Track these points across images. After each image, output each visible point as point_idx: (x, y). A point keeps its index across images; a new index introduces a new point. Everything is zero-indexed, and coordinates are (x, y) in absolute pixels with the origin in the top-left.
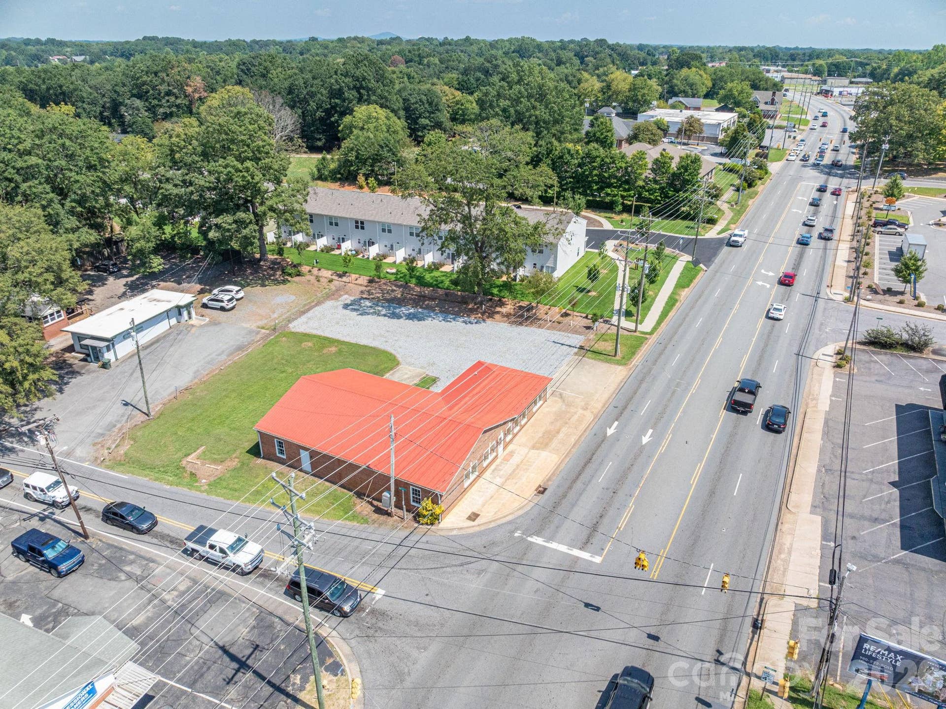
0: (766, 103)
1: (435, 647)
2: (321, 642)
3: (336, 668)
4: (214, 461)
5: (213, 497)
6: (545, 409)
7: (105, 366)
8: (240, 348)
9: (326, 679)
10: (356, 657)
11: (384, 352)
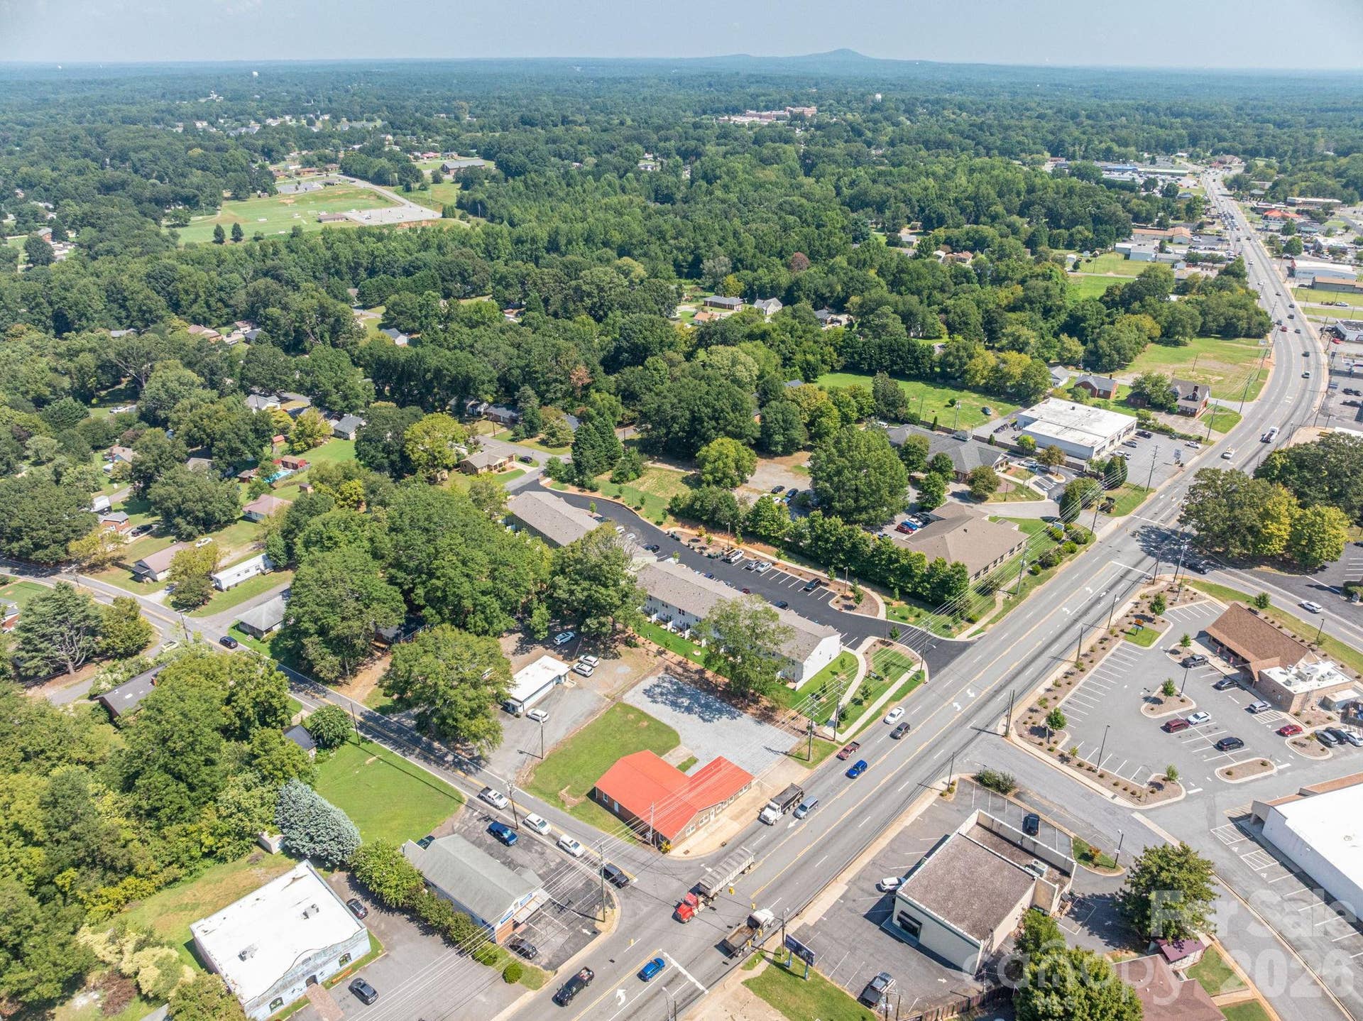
0: (1187, 399)
1: (651, 906)
2: (609, 895)
3: (612, 906)
4: (574, 796)
5: (572, 818)
6: (747, 795)
7: (518, 716)
8: (592, 713)
9: (608, 909)
10: (621, 903)
11: (674, 732)
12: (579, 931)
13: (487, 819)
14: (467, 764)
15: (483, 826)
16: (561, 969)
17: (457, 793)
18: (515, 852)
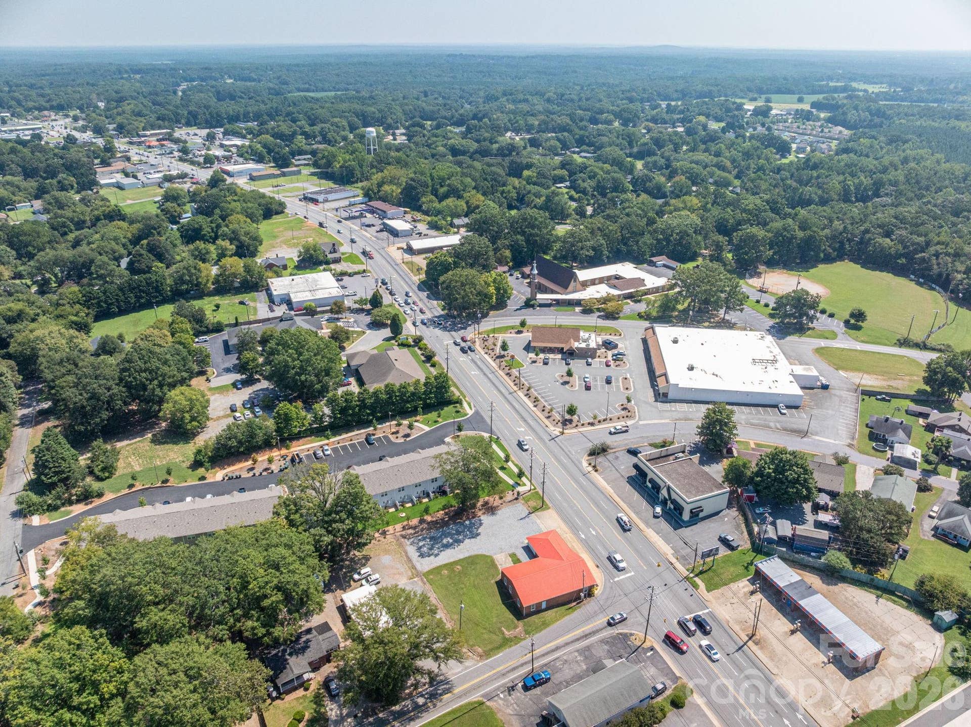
4: (515, 628)
11: (477, 555)
12: (648, 657)
13: (512, 689)
14: (436, 689)
15: (519, 693)
16: (678, 674)
17: (470, 704)
18: (557, 678)
